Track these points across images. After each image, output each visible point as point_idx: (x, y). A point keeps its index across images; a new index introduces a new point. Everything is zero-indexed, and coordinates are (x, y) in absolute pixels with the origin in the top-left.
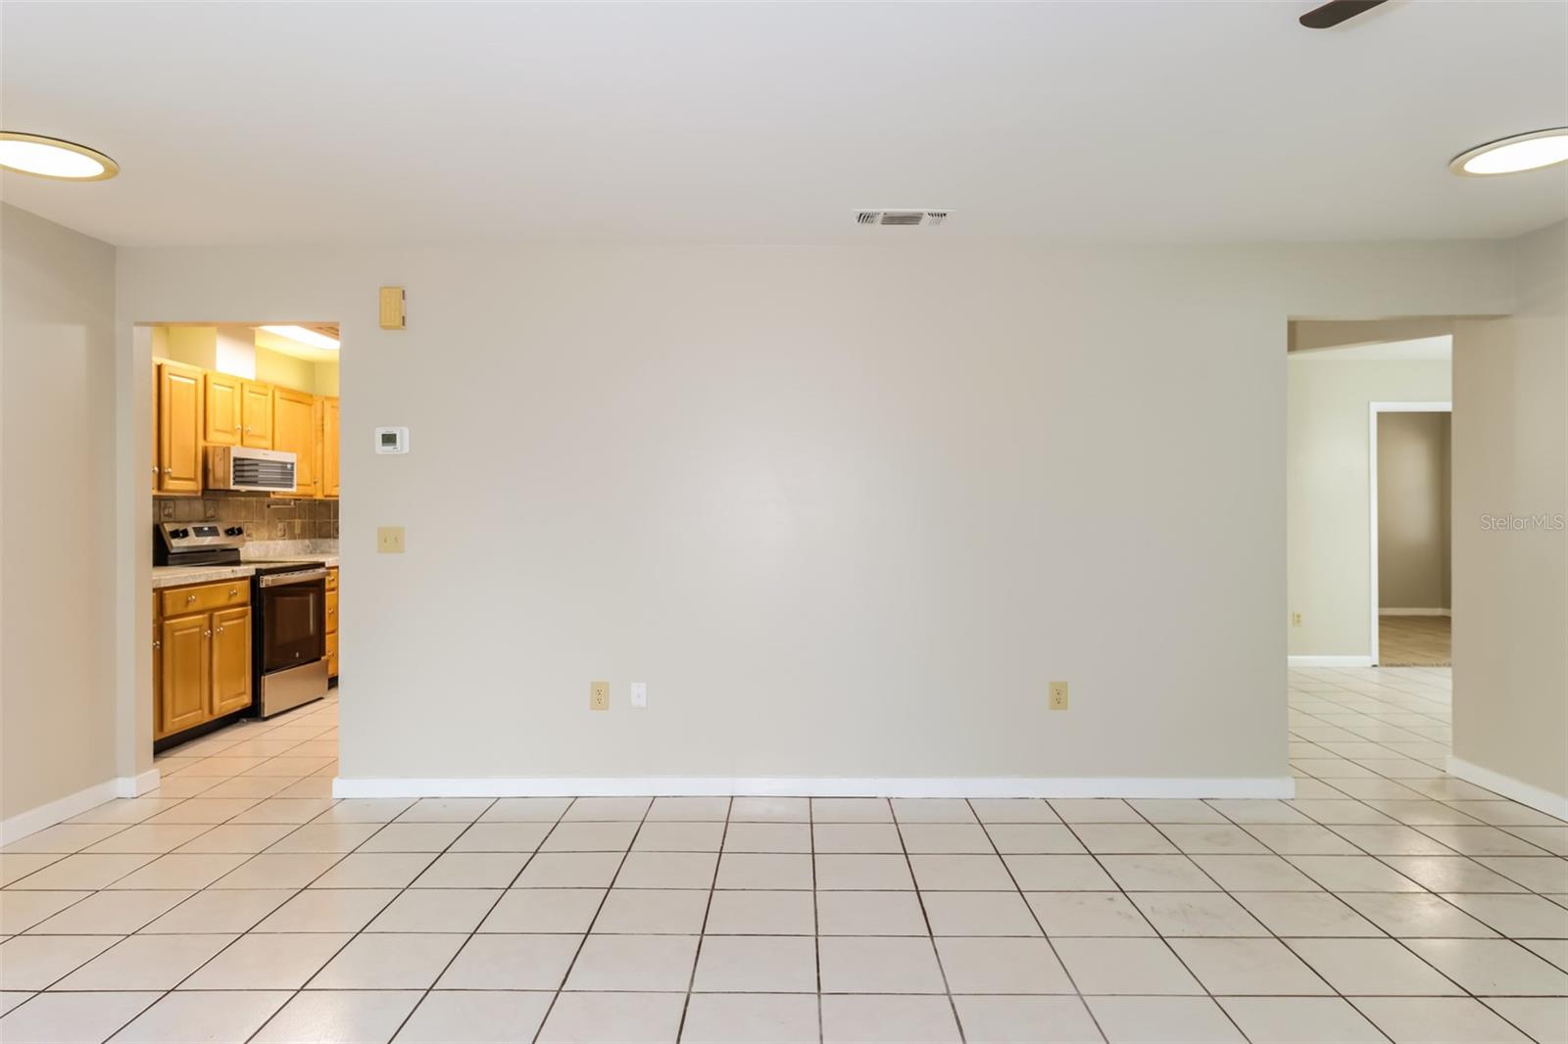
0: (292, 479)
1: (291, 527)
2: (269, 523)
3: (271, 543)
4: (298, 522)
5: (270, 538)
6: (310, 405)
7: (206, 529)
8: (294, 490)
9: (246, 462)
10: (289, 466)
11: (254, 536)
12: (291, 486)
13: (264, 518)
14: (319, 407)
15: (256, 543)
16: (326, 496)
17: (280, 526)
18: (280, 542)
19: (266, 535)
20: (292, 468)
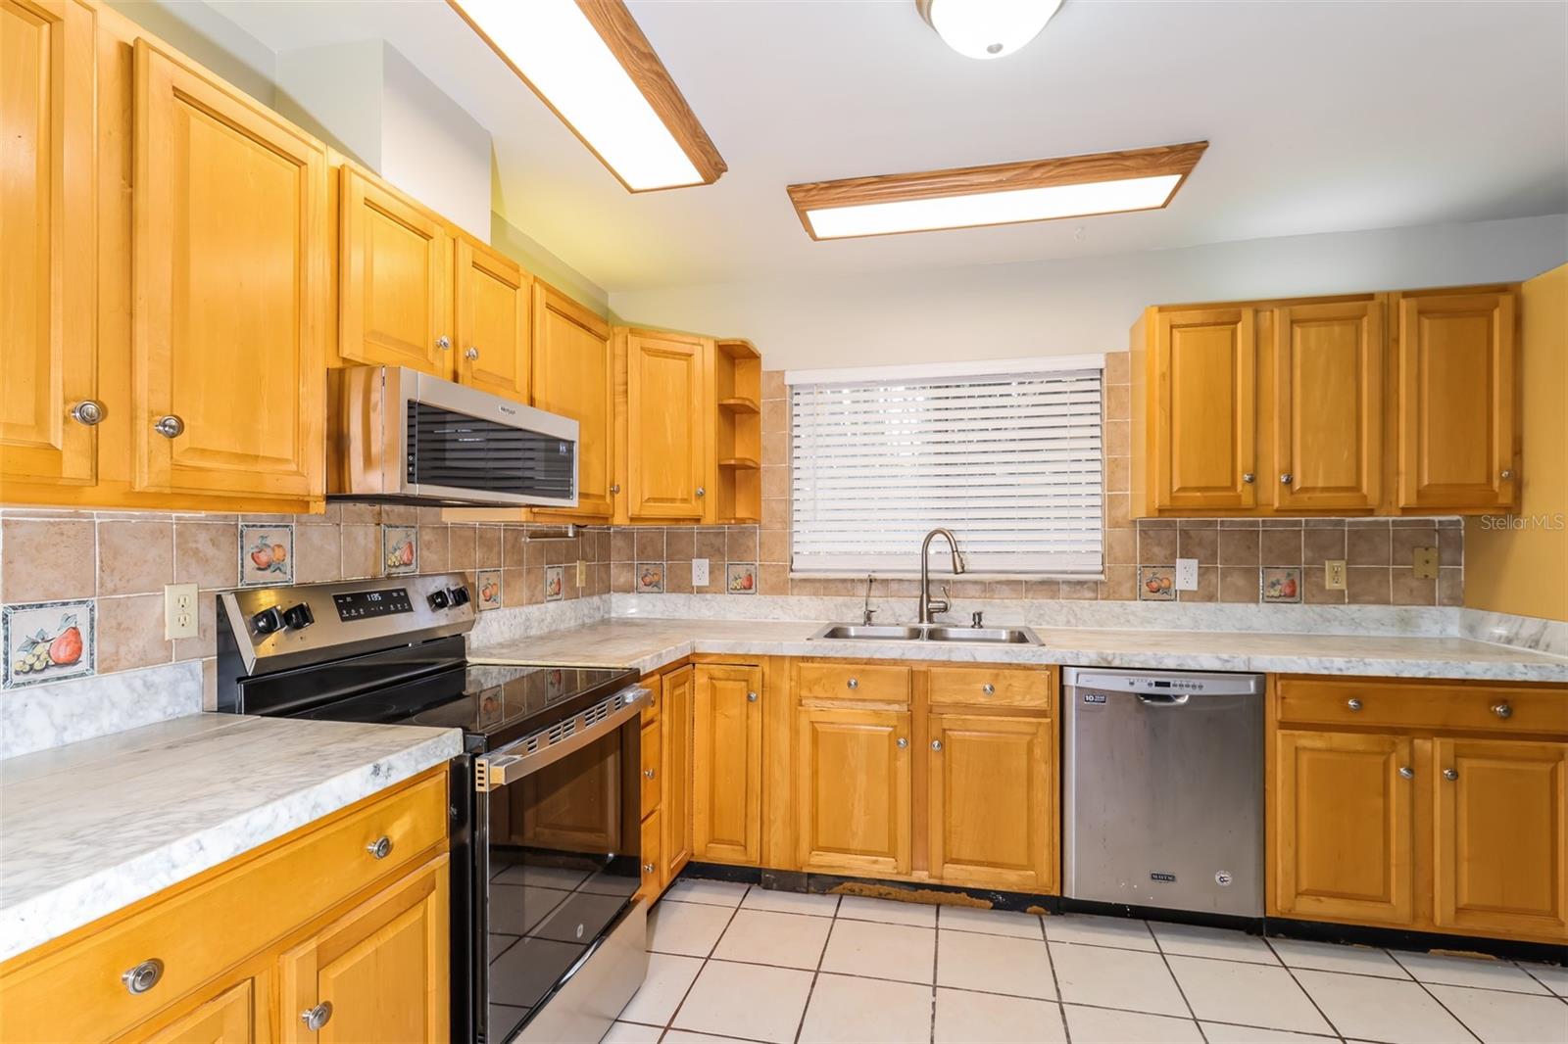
0: (569, 484)
1: (570, 575)
2: (529, 571)
3: (534, 610)
4: (580, 567)
5: (532, 601)
6: (603, 339)
7: (376, 597)
8: (574, 503)
9: (449, 418)
10: (563, 448)
11: (501, 597)
12: (566, 494)
13: (520, 563)
14: (619, 349)
15: (505, 613)
16: (632, 519)
17: (552, 575)
18: (552, 606)
19: (525, 594)
20: (570, 451)
